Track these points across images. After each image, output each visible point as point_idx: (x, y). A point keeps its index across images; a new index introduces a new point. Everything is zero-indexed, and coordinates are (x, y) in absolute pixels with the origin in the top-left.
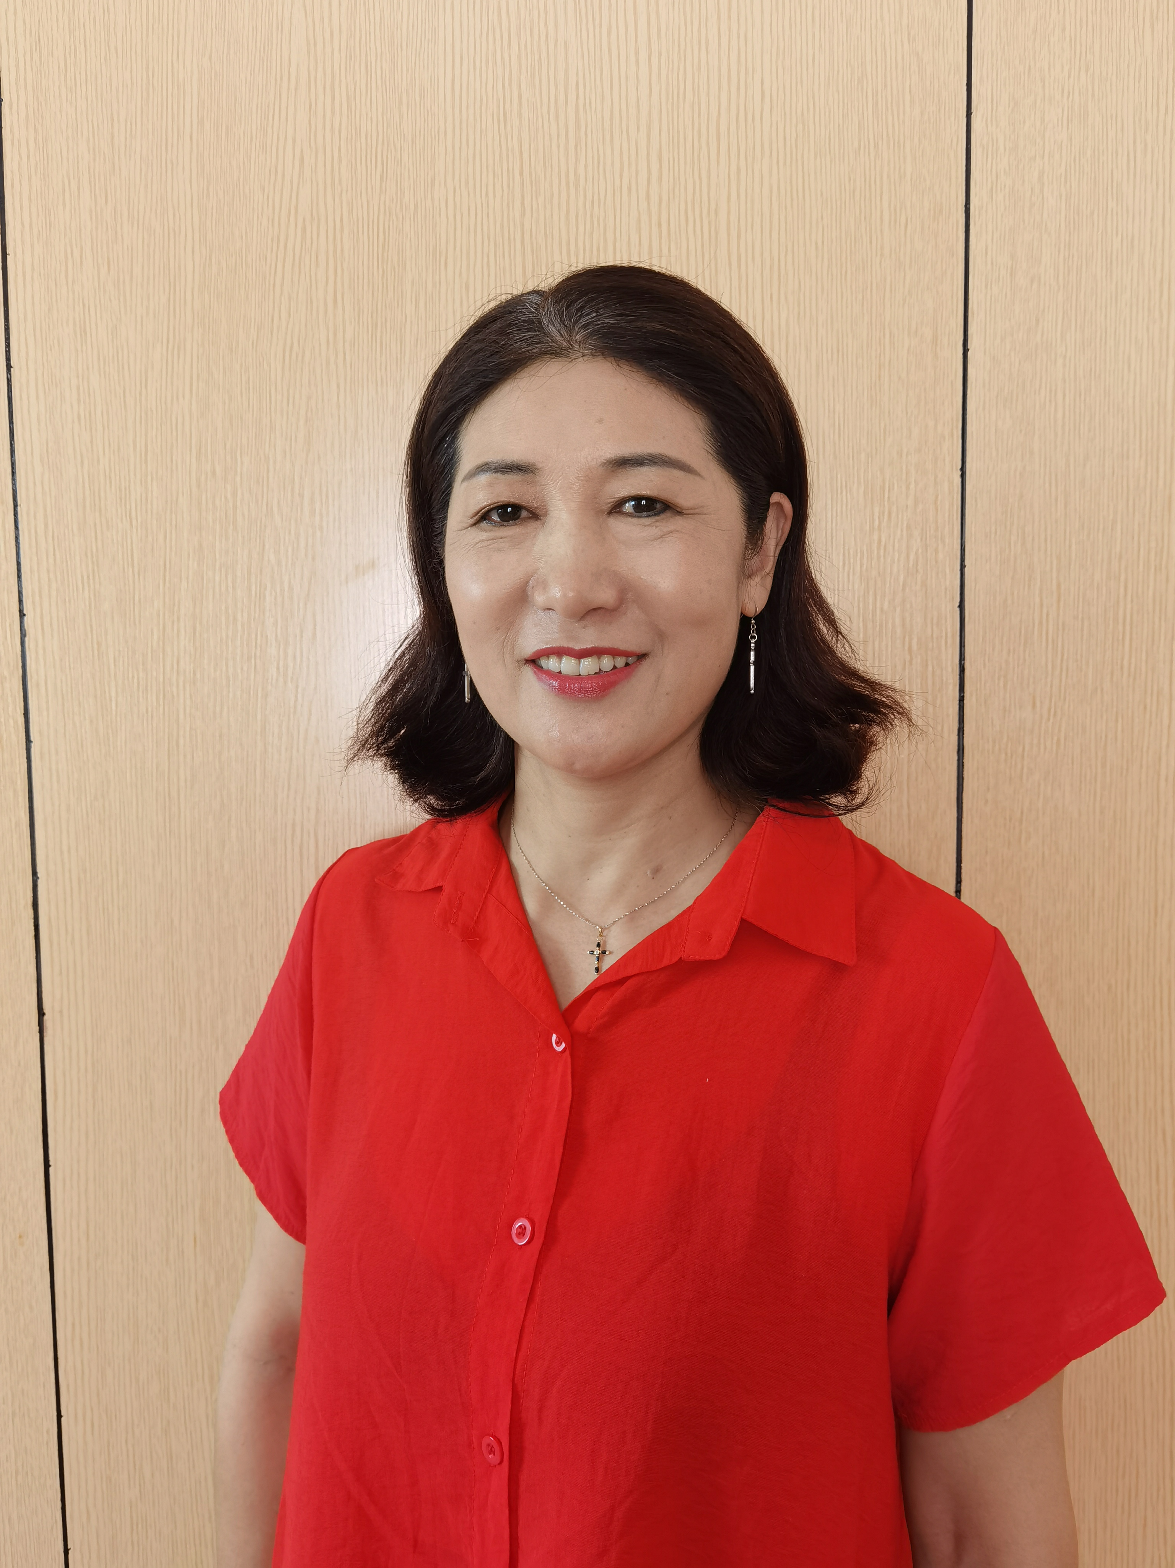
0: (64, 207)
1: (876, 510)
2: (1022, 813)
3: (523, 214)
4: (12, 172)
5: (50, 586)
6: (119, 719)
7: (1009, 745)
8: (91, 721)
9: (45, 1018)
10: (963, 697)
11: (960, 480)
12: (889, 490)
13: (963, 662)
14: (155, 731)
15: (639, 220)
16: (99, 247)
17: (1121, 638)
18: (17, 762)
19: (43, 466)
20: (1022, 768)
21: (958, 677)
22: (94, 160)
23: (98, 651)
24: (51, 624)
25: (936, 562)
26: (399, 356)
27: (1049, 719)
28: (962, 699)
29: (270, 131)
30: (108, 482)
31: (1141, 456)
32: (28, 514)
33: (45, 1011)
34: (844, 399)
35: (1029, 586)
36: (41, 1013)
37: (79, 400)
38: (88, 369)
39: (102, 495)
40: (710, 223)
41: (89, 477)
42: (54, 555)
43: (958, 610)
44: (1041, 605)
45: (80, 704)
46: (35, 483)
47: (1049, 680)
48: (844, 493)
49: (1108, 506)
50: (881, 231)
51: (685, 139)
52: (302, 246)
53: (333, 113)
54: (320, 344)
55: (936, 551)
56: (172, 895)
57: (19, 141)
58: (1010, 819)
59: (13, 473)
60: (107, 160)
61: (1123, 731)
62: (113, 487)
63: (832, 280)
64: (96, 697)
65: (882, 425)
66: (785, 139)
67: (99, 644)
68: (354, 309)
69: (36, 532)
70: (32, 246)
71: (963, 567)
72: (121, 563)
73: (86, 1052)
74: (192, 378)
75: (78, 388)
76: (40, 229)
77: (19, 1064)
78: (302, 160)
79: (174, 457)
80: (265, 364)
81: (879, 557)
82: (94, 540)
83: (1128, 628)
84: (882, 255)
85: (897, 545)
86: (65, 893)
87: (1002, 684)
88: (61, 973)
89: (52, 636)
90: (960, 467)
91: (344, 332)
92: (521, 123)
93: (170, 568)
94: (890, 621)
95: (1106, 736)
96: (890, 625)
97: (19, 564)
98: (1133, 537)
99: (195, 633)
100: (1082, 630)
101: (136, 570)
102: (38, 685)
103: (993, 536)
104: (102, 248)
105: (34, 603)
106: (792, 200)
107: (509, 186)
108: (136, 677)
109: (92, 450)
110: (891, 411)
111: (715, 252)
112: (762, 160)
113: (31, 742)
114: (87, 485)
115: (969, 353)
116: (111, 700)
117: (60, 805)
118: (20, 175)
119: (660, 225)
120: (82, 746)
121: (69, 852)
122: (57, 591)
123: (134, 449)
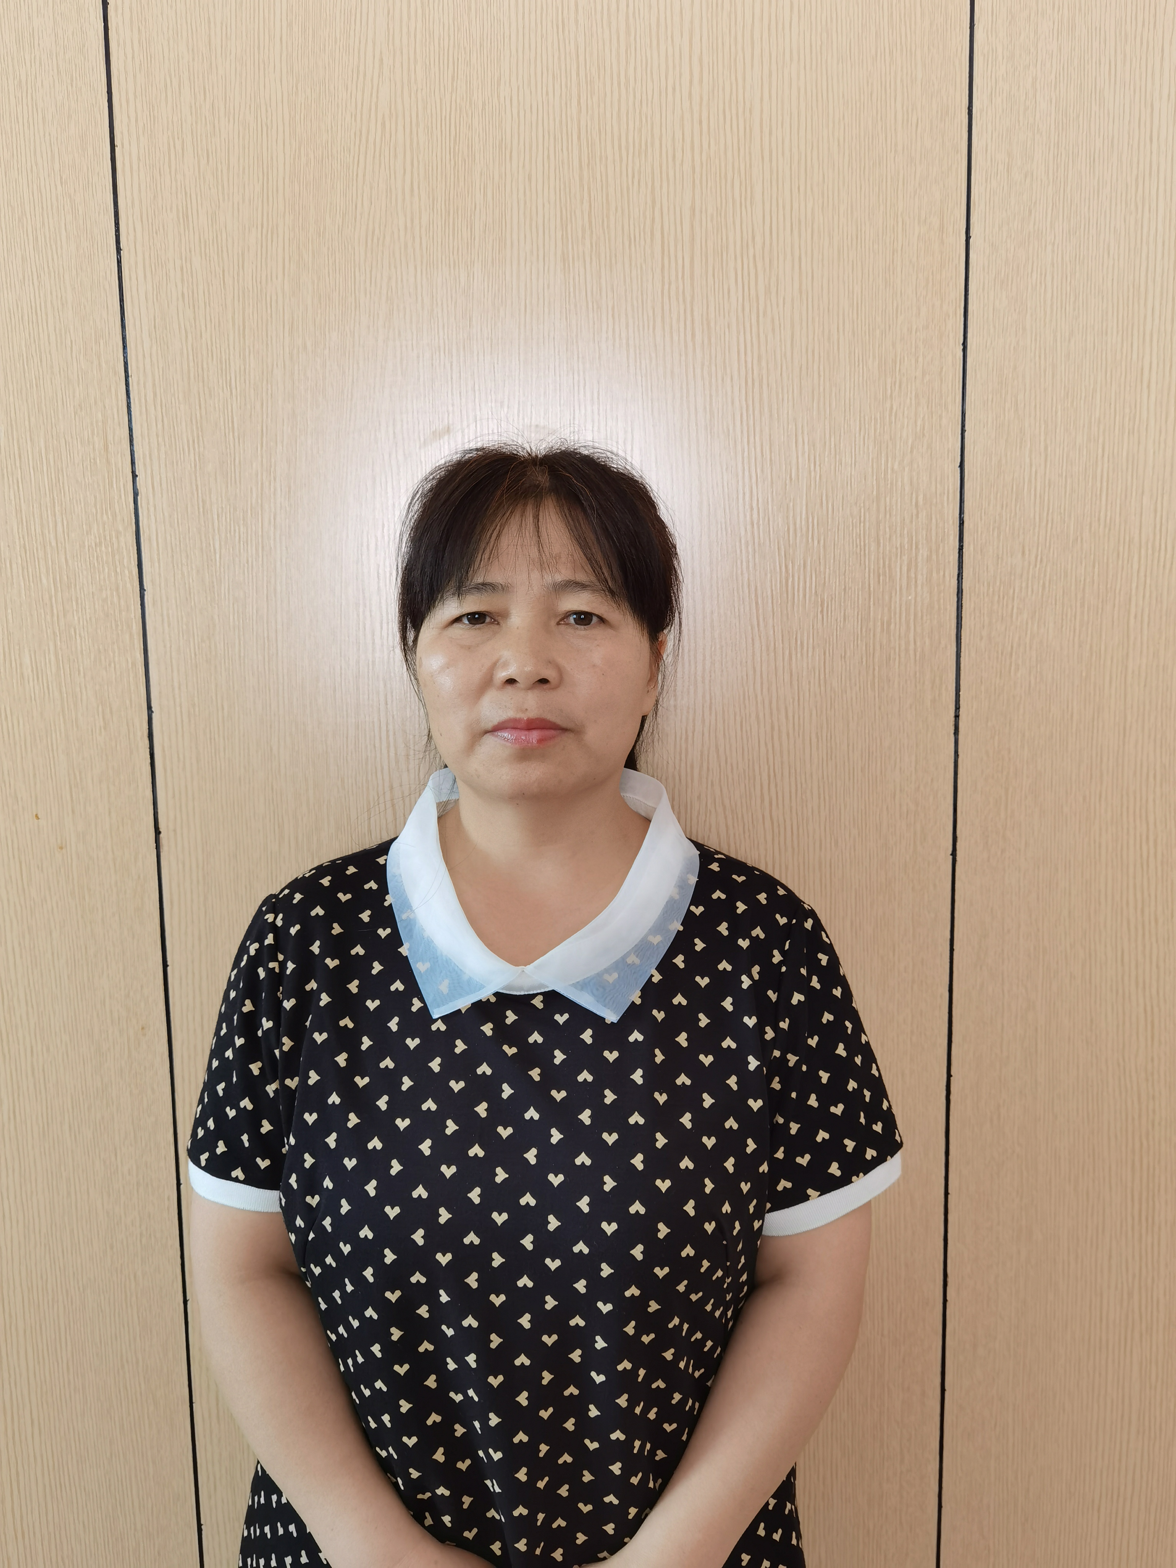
0: (167, 103)
1: (889, 381)
2: (1012, 647)
3: (580, 111)
4: (118, 70)
5: (159, 450)
6: (222, 570)
7: (1002, 588)
8: (198, 571)
9: (161, 835)
10: (962, 546)
11: (962, 353)
12: (900, 363)
13: (962, 515)
14: (254, 580)
15: (682, 118)
16: (199, 139)
17: (1098, 493)
18: (133, 608)
19: (151, 340)
20: (1013, 607)
21: (958, 528)
22: (194, 60)
23: (203, 508)
24: (161, 485)
25: (940, 427)
26: (469, 241)
27: (1036, 565)
28: (961, 548)
29: (352, 33)
30: (210, 355)
31: (1118, 333)
32: (138, 383)
33: (161, 830)
34: (862, 281)
35: (1021, 447)
36: (157, 832)
37: (183, 280)
38: (190, 251)
39: (205, 366)
40: (745, 121)
41: (193, 350)
42: (163, 421)
43: (959, 469)
44: (1031, 465)
45: (187, 556)
46: (144, 356)
47: (1037, 530)
48: (861, 366)
49: (1090, 376)
50: (895, 130)
51: (723, 44)
52: (382, 141)
53: (409, 18)
54: (399, 230)
55: (941, 417)
56: (271, 726)
57: (124, 39)
58: (1002, 654)
59: (125, 347)
60: (205, 60)
61: (1099, 575)
62: (214, 359)
63: (852, 173)
64: (202, 549)
65: (895, 305)
66: (811, 46)
67: (204, 501)
68: (429, 198)
69: (146, 400)
70: (138, 140)
71: (963, 431)
72: (223, 428)
73: (198, 867)
74: (284, 260)
75: (182, 270)
76: (145, 122)
77: (139, 877)
78: (381, 60)
79: (269, 332)
80: (350, 247)
81: (891, 423)
82: (198, 407)
83: (1105, 484)
84: (896, 151)
85: (906, 413)
86: (176, 725)
87: (996, 534)
88: (174, 797)
89: (162, 496)
90: (962, 342)
91: (420, 218)
92: (577, 29)
93: (267, 434)
94: (900, 480)
96: (900, 483)
97: (131, 429)
98: (1110, 404)
99: (289, 491)
100: (1066, 487)
101: (236, 434)
102: (150, 539)
103: (990, 403)
104: (201, 141)
105: (145, 465)
106: (817, 101)
107: (566, 86)
108: (237, 531)
109: (195, 326)
110: (903, 291)
111: (750, 148)
112: (791, 64)
113: (145, 590)
114: (191, 358)
115: (971, 240)
116: (215, 553)
117: (171, 647)
118: (126, 72)
119: (701, 122)
120: (190, 593)
121: (179, 688)
122: (166, 453)
123: (234, 324)
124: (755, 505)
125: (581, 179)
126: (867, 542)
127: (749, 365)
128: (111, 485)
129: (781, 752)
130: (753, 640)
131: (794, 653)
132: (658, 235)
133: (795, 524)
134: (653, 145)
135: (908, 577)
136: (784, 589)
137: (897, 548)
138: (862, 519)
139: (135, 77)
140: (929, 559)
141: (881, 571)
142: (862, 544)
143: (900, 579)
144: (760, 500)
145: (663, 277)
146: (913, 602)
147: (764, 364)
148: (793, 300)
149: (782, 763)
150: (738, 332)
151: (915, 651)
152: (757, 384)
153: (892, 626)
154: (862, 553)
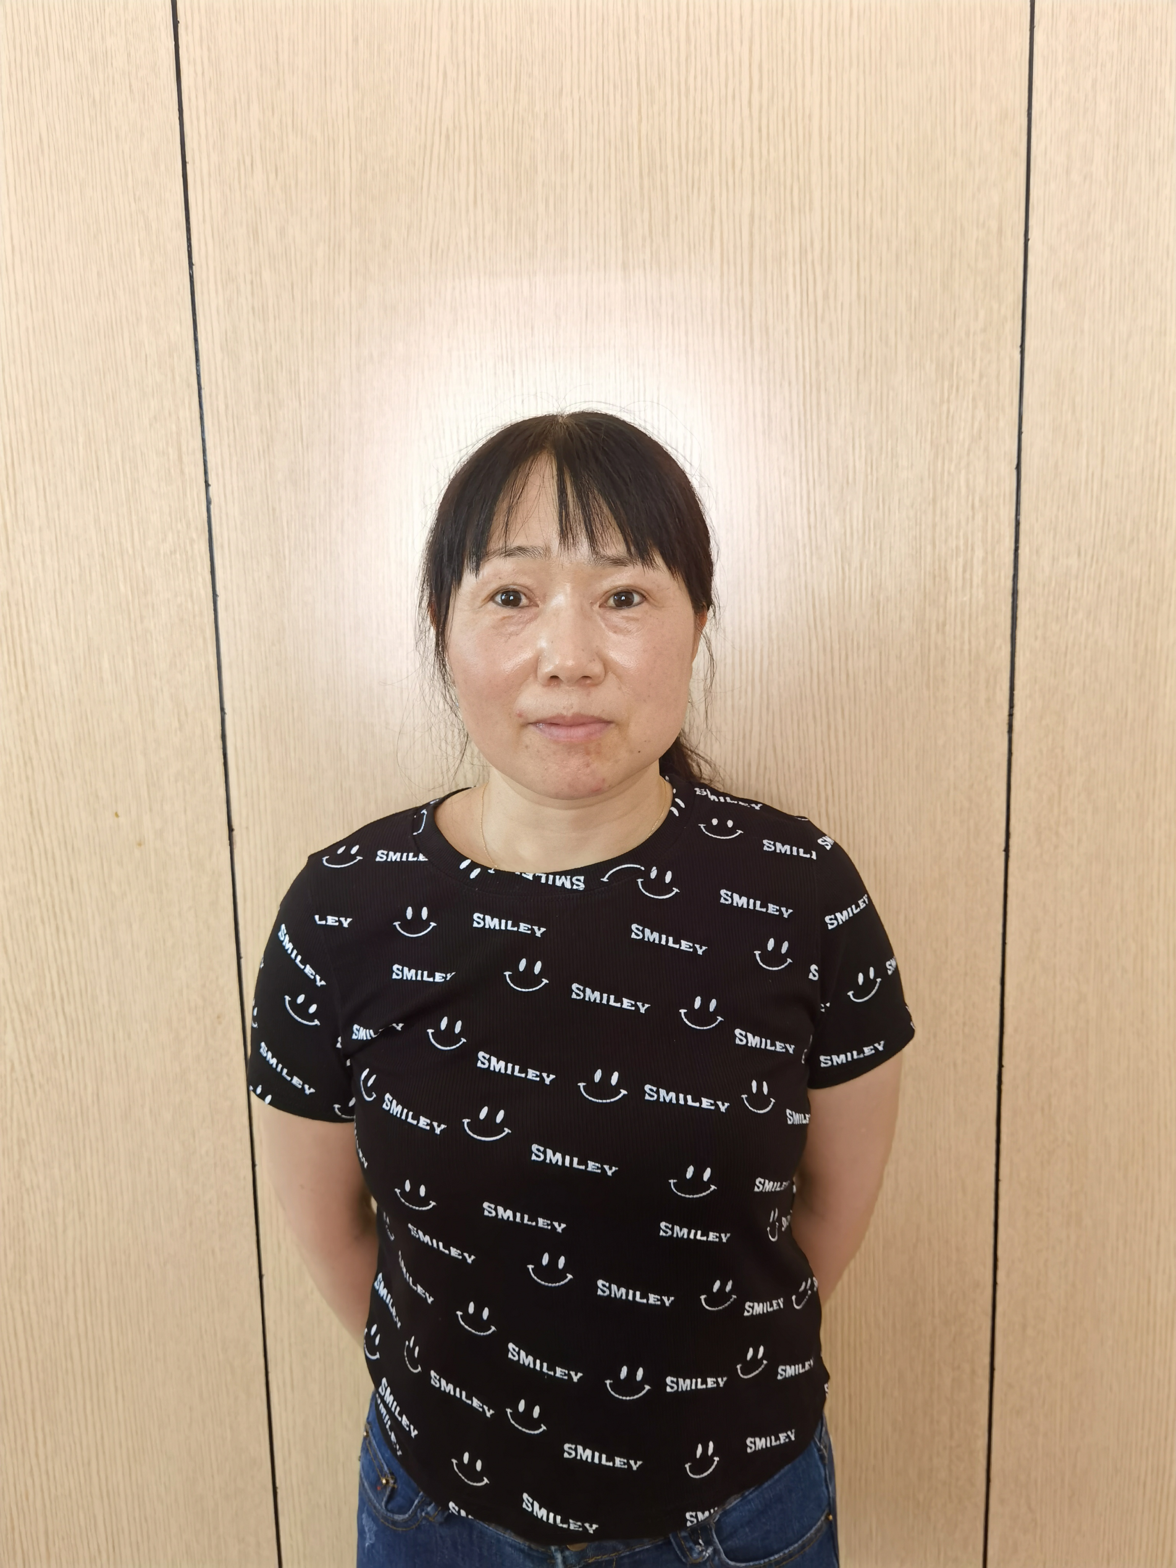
0: (236, 119)
1: (946, 384)
2: (1067, 647)
3: (640, 121)
4: (189, 87)
5: (231, 460)
6: (292, 576)
7: (1057, 589)
8: (268, 577)
9: (235, 833)
10: (1018, 546)
12: (958, 367)
13: (1018, 517)
14: (323, 585)
15: (742, 126)
16: (268, 154)
17: (1155, 495)
18: (206, 613)
19: (223, 354)
20: (1068, 607)
21: (1014, 530)
22: (262, 76)
23: (273, 516)
24: (233, 494)
25: (997, 430)
26: (532, 251)
27: (1091, 566)
28: (1016, 549)
29: (416, 46)
30: (280, 366)
32: (211, 396)
33: (234, 827)
34: (920, 285)
35: (1077, 449)
36: (231, 829)
37: (253, 294)
38: (260, 265)
39: (275, 377)
40: (804, 128)
41: (263, 362)
42: (234, 431)
43: (1015, 471)
44: (1088, 466)
45: (258, 563)
46: (216, 368)
47: (1093, 531)
49: (1148, 377)
50: (954, 134)
51: (782, 51)
52: (446, 151)
53: (472, 31)
54: (463, 241)
55: (998, 420)
56: (339, 726)
57: (194, 60)
58: (1057, 653)
59: (197, 360)
60: (273, 75)
61: (1155, 575)
62: (284, 371)
63: (911, 177)
64: (272, 556)
65: (953, 309)
66: (870, 51)
67: (274, 509)
68: (492, 209)
69: (218, 412)
70: (208, 155)
71: (1020, 433)
72: (292, 438)
73: (270, 862)
74: (351, 273)
75: (252, 283)
76: (216, 139)
77: (214, 873)
78: (445, 74)
79: (336, 343)
80: (415, 259)
81: (947, 426)
82: (268, 418)
83: (1162, 486)
84: (955, 155)
85: (963, 416)
86: (248, 726)
87: (1051, 536)
88: (247, 795)
89: (234, 506)
90: (1019, 344)
91: (483, 229)
92: (638, 37)
93: (334, 443)
94: (956, 482)
95: (1141, 580)
96: (956, 486)
97: (203, 440)
99: (356, 499)
100: (1122, 488)
101: (305, 443)
102: (222, 547)
103: (1047, 405)
104: (270, 156)
105: (217, 475)
106: (876, 106)
107: (627, 96)
108: (306, 538)
109: (266, 338)
110: (961, 295)
111: (809, 153)
112: (850, 71)
113: (218, 597)
114: (261, 370)
115: (1030, 243)
116: (285, 559)
117: (243, 651)
118: (196, 90)
119: (760, 130)
120: (261, 598)
121: (251, 690)
122: (237, 463)
123: (302, 337)
124: (812, 508)
125: (642, 188)
126: (923, 544)
127: (807, 370)
128: (185, 494)
129: (837, 750)
130: (810, 641)
131: (850, 653)
132: (717, 243)
133: (851, 527)
134: (712, 153)
135: (964, 579)
136: (841, 591)
137: (952, 550)
138: (918, 521)
139: (205, 93)
140: (984, 561)
141: (937, 572)
142: (918, 546)
143: (956, 580)
144: (818, 503)
145: (722, 285)
146: (968, 603)
147: (821, 369)
148: (851, 304)
149: (838, 761)
150: (797, 338)
151: (970, 651)
152: (814, 389)
153: (947, 627)
154: (918, 555)
